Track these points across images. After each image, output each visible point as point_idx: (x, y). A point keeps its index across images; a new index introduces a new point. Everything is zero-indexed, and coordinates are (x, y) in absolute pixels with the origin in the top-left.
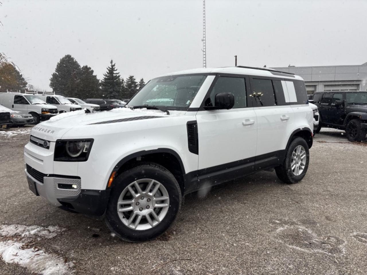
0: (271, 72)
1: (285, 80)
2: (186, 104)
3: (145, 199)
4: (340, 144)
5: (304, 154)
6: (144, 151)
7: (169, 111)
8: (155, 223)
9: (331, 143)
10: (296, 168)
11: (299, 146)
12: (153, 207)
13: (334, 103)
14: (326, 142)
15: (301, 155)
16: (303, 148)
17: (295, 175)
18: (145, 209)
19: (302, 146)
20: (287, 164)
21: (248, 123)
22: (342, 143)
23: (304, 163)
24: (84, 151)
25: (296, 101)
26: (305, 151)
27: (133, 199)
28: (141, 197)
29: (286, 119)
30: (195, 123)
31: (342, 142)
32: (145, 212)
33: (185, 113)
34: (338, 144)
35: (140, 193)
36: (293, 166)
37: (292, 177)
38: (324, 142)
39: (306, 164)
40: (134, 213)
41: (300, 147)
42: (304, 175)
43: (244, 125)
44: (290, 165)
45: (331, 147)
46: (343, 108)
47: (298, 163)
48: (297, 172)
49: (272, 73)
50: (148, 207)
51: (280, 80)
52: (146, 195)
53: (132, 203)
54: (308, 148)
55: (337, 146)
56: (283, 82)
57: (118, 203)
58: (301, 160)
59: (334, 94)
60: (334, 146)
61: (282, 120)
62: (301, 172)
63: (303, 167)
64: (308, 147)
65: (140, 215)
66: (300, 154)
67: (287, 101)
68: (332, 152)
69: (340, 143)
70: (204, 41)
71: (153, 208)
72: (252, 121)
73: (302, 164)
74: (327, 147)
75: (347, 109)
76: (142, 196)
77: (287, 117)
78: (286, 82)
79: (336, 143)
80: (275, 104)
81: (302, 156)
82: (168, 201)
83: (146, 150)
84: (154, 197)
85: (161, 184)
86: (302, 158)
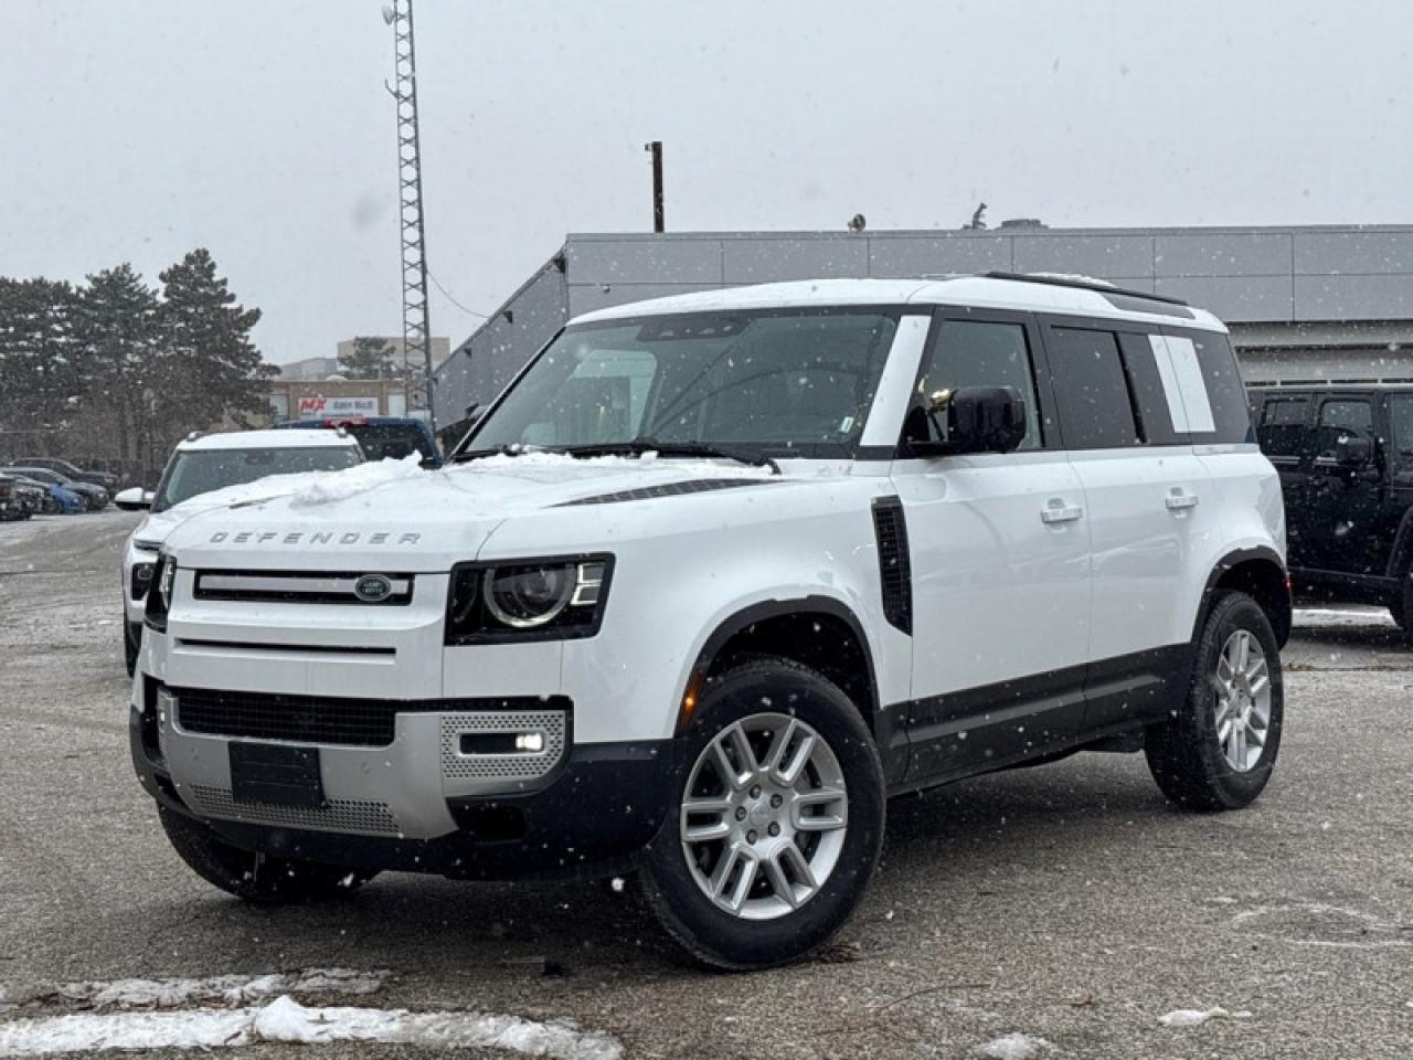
0: (1105, 297)
1: (1163, 330)
2: (841, 433)
3: (764, 798)
4: (1384, 674)
5: (1260, 672)
6: (772, 603)
7: (778, 461)
8: (803, 895)
9: (1340, 673)
10: (1235, 735)
11: (1240, 632)
12: (793, 826)
13: (1328, 455)
14: (1309, 668)
15: (1248, 676)
16: (1258, 647)
17: (1234, 767)
18: (763, 837)
19: (1253, 632)
20: (1200, 711)
21: (1061, 514)
22: (1392, 669)
23: (1265, 717)
24: (575, 601)
25: (1211, 428)
26: (1262, 661)
27: (728, 791)
28: (752, 789)
29: (1187, 503)
30: (895, 505)
31: (1392, 665)
32: (768, 849)
33: (850, 469)
34: (1375, 673)
35: (751, 770)
36: (1222, 724)
37: (1225, 775)
38: (1300, 668)
39: (1272, 721)
40: (730, 851)
41: (1243, 636)
42: (1269, 772)
43: (1047, 522)
44: (1210, 719)
45: (1343, 687)
46: (1380, 478)
47: (1239, 715)
48: (1242, 759)
49: (1110, 301)
50: (773, 830)
51: (1143, 330)
52: (771, 779)
53: (724, 810)
54: (1276, 647)
55: (1375, 683)
56: (1155, 340)
57: (684, 805)
58: (1249, 701)
59: (1326, 401)
60: (1357, 683)
61: (1173, 509)
62: (1254, 755)
63: (1262, 735)
64: (1274, 642)
65: (750, 859)
66: (1246, 671)
67: (1179, 427)
68: (1355, 703)
69: (1380, 669)
70: (403, 27)
71: (793, 832)
72: (1070, 507)
73: (1255, 721)
74: (1323, 686)
75: (1397, 483)
76: (756, 783)
77: (1187, 497)
78: (1168, 338)
79: (1361, 673)
80: (1138, 441)
81: (1253, 680)
82: (844, 806)
83: (779, 598)
84: (793, 790)
85: (820, 737)
86: (1254, 689)
